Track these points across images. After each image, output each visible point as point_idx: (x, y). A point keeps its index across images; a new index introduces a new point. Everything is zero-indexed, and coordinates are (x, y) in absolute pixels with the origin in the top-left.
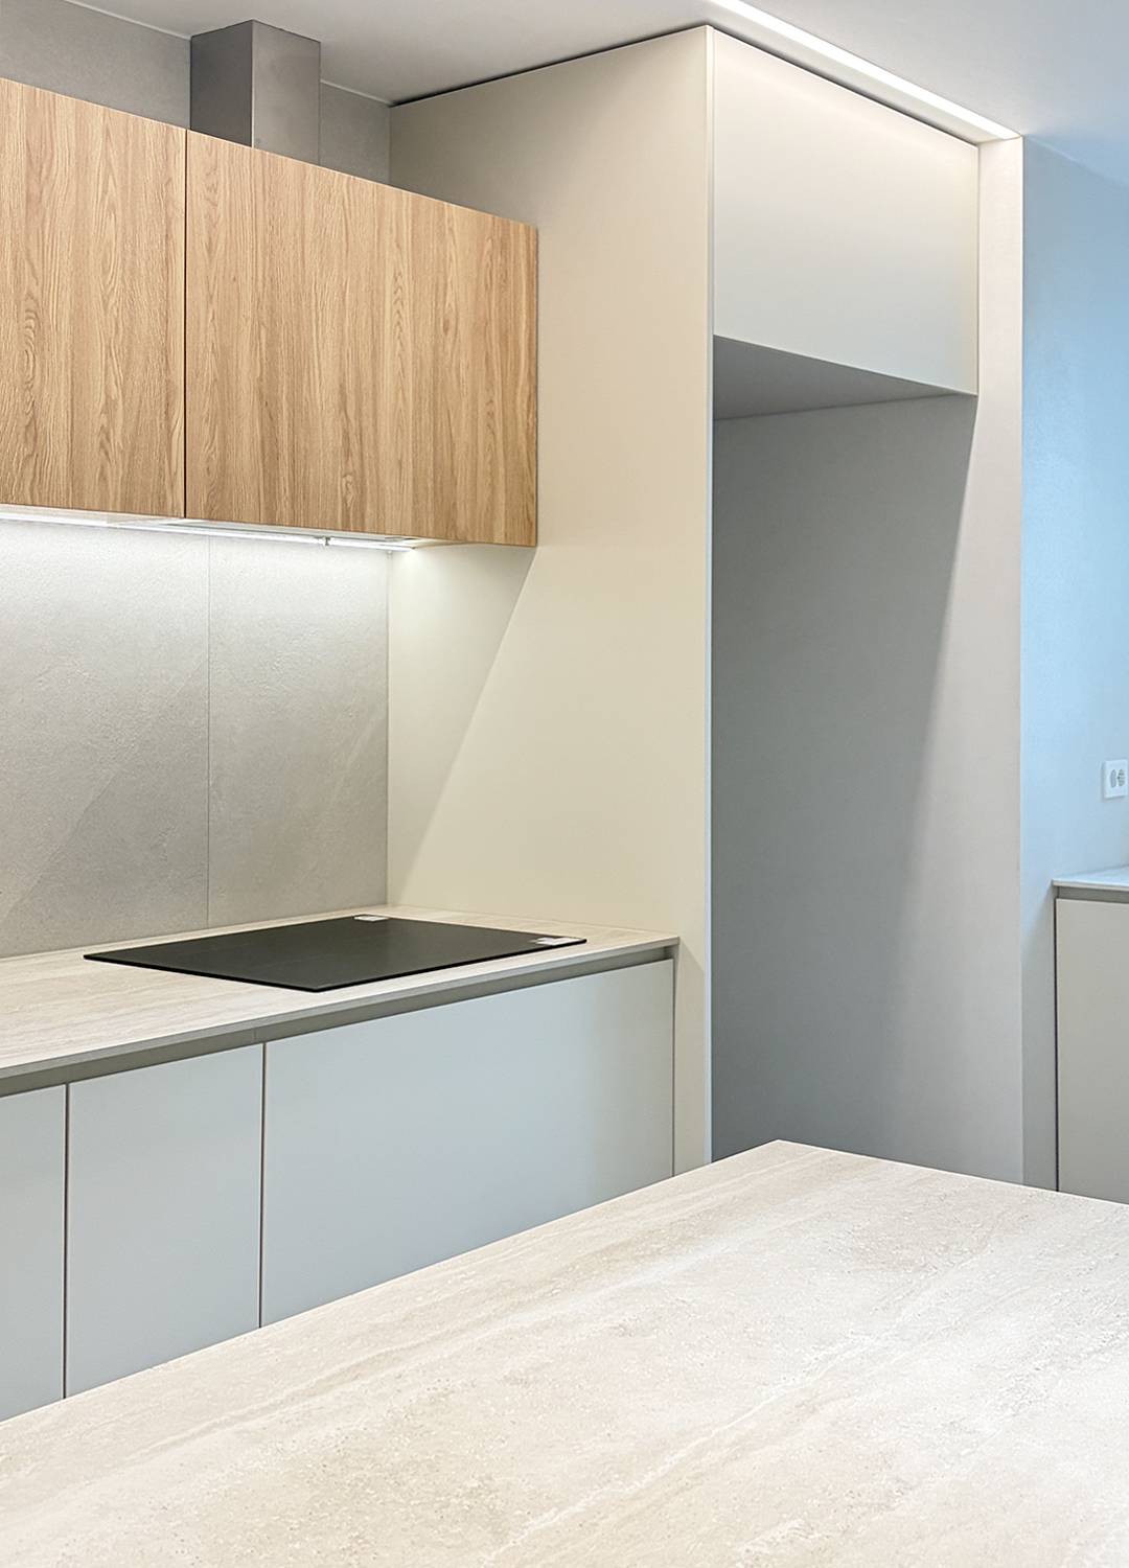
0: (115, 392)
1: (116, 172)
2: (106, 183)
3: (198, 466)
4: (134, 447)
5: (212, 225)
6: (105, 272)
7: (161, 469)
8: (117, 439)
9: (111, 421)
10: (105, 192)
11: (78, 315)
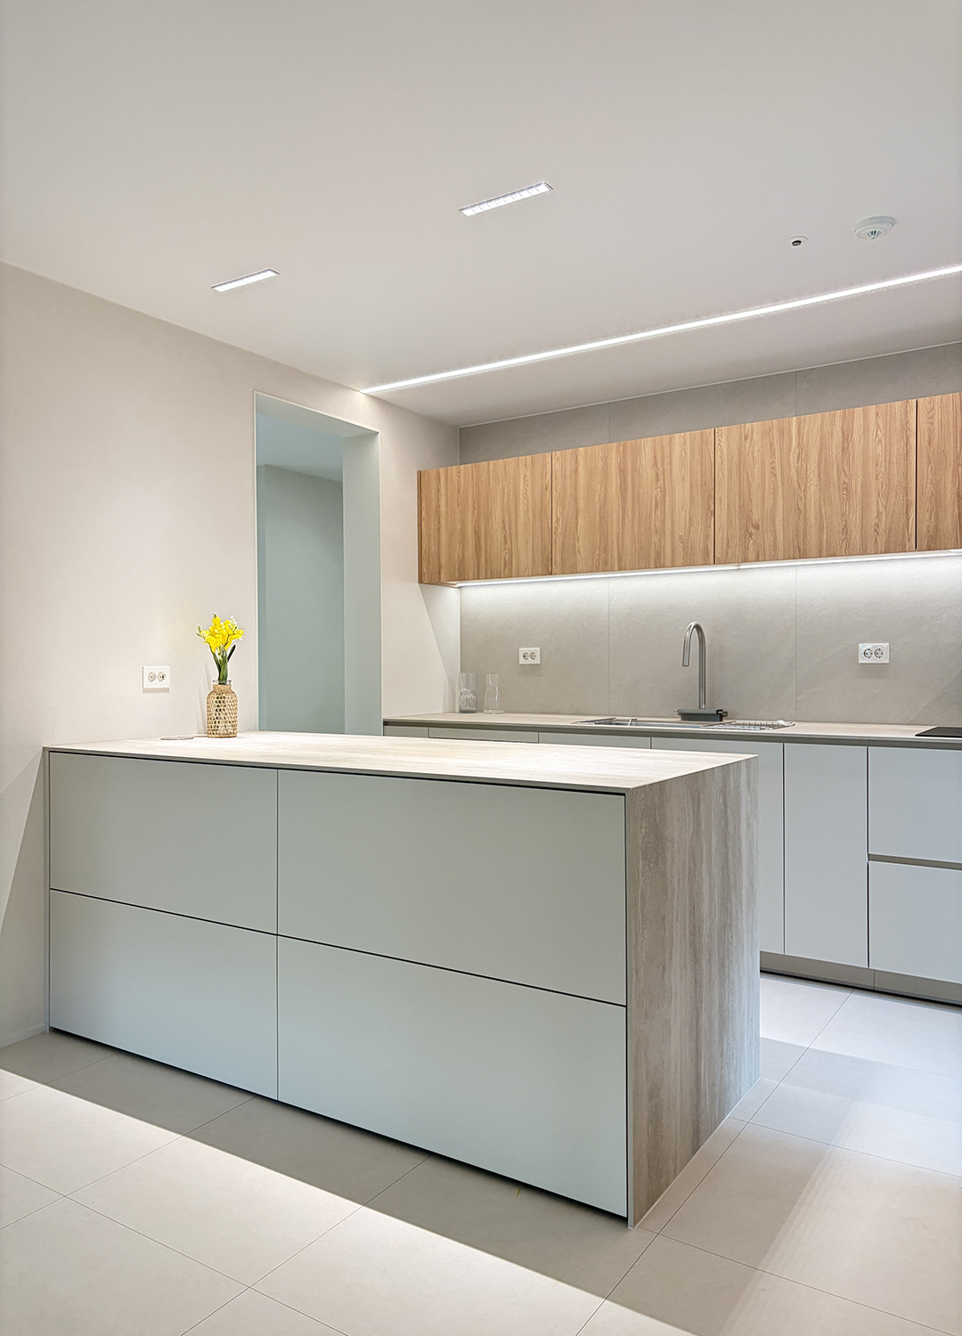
0: (881, 509)
1: (881, 427)
2: (877, 433)
3: (923, 529)
4: (890, 528)
5: (931, 432)
6: (877, 466)
7: (904, 535)
8: (882, 526)
9: (880, 520)
10: (876, 436)
11: (865, 486)
